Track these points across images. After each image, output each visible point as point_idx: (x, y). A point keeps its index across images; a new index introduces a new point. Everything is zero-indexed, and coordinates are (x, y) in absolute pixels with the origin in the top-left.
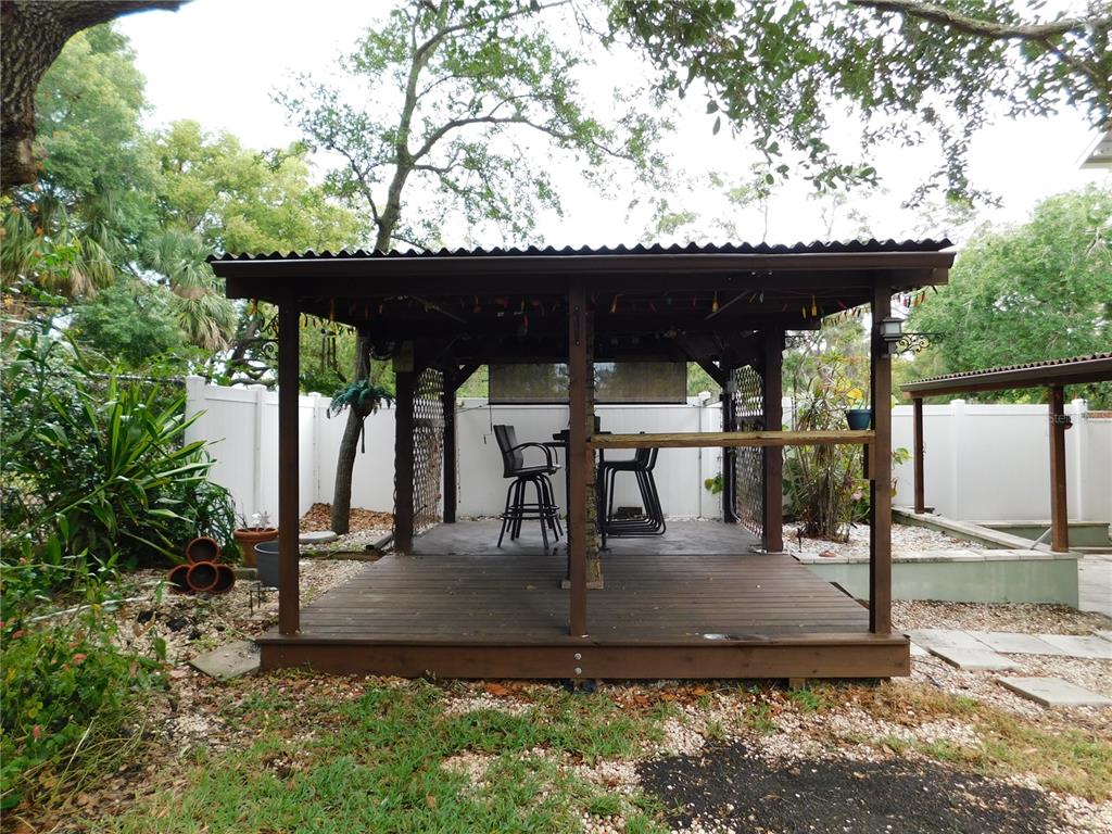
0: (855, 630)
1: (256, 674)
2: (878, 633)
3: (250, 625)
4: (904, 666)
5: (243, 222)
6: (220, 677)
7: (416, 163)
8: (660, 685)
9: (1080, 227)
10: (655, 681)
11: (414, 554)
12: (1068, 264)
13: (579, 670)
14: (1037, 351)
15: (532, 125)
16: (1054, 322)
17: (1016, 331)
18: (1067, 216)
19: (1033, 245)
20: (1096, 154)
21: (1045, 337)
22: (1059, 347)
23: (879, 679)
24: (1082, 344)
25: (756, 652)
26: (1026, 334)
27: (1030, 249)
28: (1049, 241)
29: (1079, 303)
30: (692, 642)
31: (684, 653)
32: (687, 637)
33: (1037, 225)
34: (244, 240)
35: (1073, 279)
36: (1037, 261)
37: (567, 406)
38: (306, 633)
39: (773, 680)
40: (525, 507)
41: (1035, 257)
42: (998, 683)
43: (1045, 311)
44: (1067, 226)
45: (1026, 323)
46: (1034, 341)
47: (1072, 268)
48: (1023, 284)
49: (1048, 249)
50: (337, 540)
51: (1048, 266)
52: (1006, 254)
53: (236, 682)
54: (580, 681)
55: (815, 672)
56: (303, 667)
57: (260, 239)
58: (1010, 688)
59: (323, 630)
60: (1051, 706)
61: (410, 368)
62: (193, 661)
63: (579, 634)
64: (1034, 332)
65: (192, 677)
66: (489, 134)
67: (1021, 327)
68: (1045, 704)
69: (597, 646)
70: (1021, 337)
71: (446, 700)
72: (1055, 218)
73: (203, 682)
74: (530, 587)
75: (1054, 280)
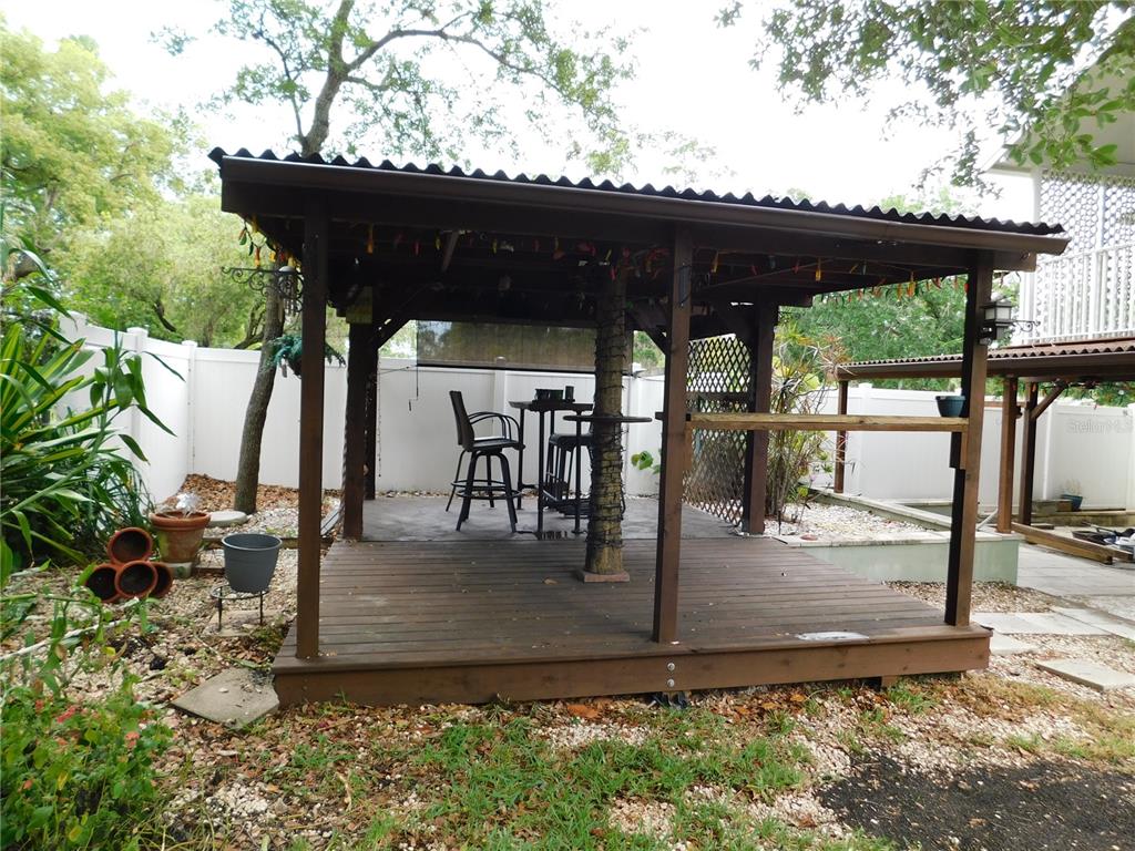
0: (931, 622)
1: (279, 714)
2: (958, 625)
3: (224, 643)
4: (982, 657)
5: (23, 123)
6: (233, 723)
7: (350, 74)
8: (750, 692)
10: (745, 688)
11: (367, 540)
13: (672, 682)
15: (484, 49)
20: (1003, 160)
23: (959, 673)
25: (850, 651)
30: (786, 643)
31: (782, 656)
32: (781, 639)
34: (26, 148)
37: (593, 376)
38: (330, 655)
39: (861, 680)
40: (475, 484)
42: (1039, 668)
50: (247, 522)
53: (259, 727)
54: (673, 694)
55: (905, 669)
56: (336, 701)
57: (48, 147)
58: (1054, 673)
59: (351, 649)
60: (1105, 689)
61: (368, 319)
62: (177, 702)
63: (667, 641)
65: (191, 726)
66: (421, 54)
68: (1099, 688)
69: (695, 654)
71: (540, 731)
73: (211, 732)
74: (548, 581)
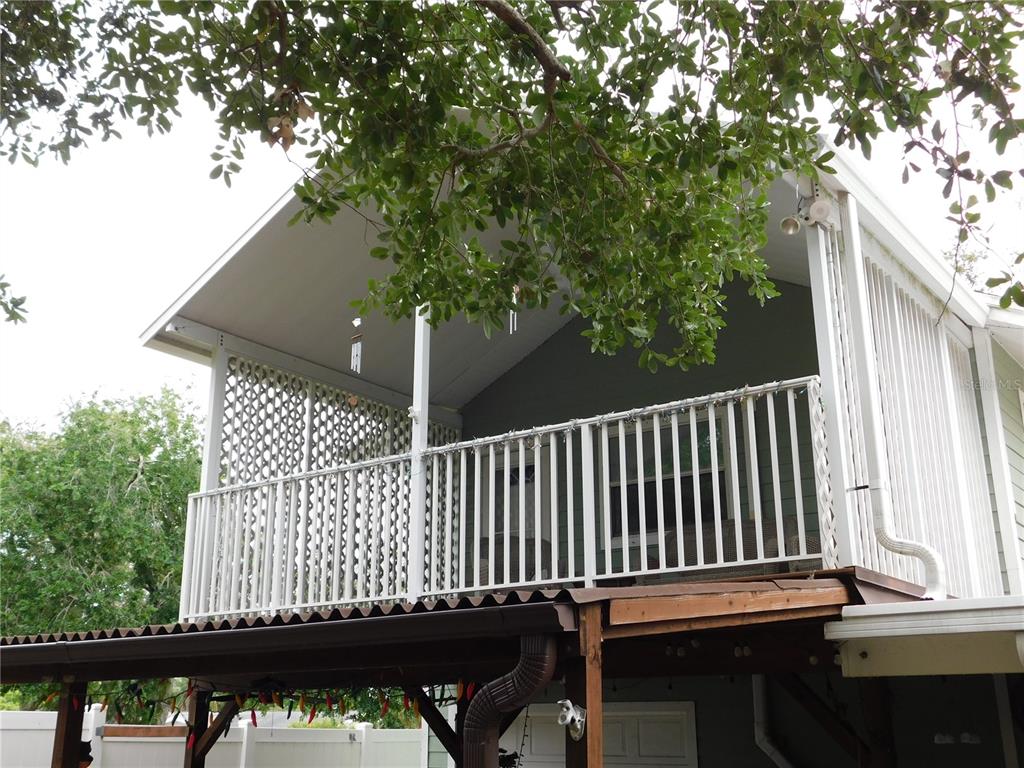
9: (123, 452)
12: (102, 500)
14: (41, 620)
16: (70, 580)
17: (17, 587)
18: (109, 433)
19: (62, 463)
21: (56, 601)
22: (72, 618)
24: (102, 616)
26: (32, 593)
27: (56, 468)
28: (83, 462)
29: (106, 557)
33: (71, 436)
35: (108, 520)
36: (63, 486)
41: (60, 480)
43: (62, 562)
44: (108, 447)
45: (33, 576)
46: (41, 605)
47: (107, 504)
48: (39, 517)
49: (79, 472)
51: (76, 496)
52: (22, 469)
64: (43, 591)
67: (26, 581)
70: (24, 596)
72: (96, 432)
75: (81, 518)
